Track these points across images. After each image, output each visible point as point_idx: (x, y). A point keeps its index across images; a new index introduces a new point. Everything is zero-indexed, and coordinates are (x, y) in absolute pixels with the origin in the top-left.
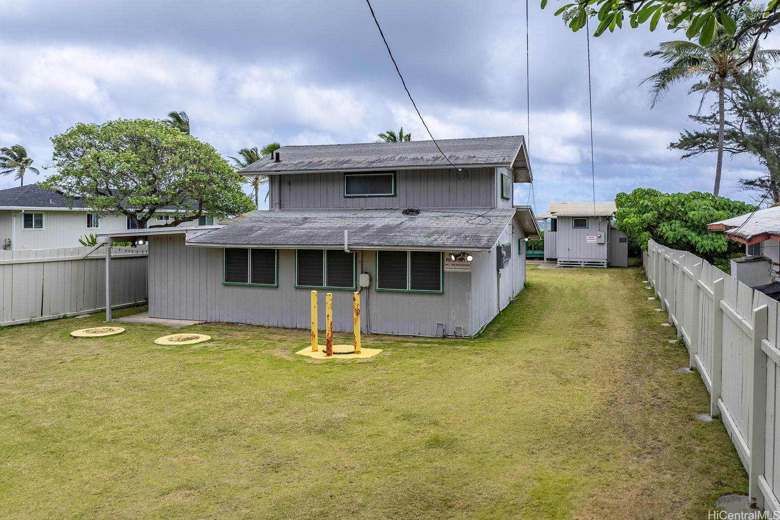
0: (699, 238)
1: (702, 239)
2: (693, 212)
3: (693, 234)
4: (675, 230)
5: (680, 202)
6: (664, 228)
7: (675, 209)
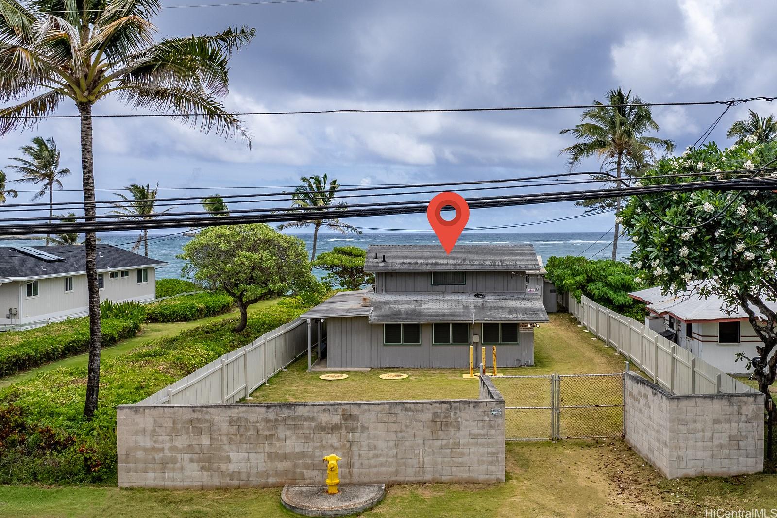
0: (615, 295)
1: (617, 295)
2: (611, 277)
3: (612, 292)
4: (599, 289)
5: (602, 268)
6: (591, 287)
7: (598, 274)
